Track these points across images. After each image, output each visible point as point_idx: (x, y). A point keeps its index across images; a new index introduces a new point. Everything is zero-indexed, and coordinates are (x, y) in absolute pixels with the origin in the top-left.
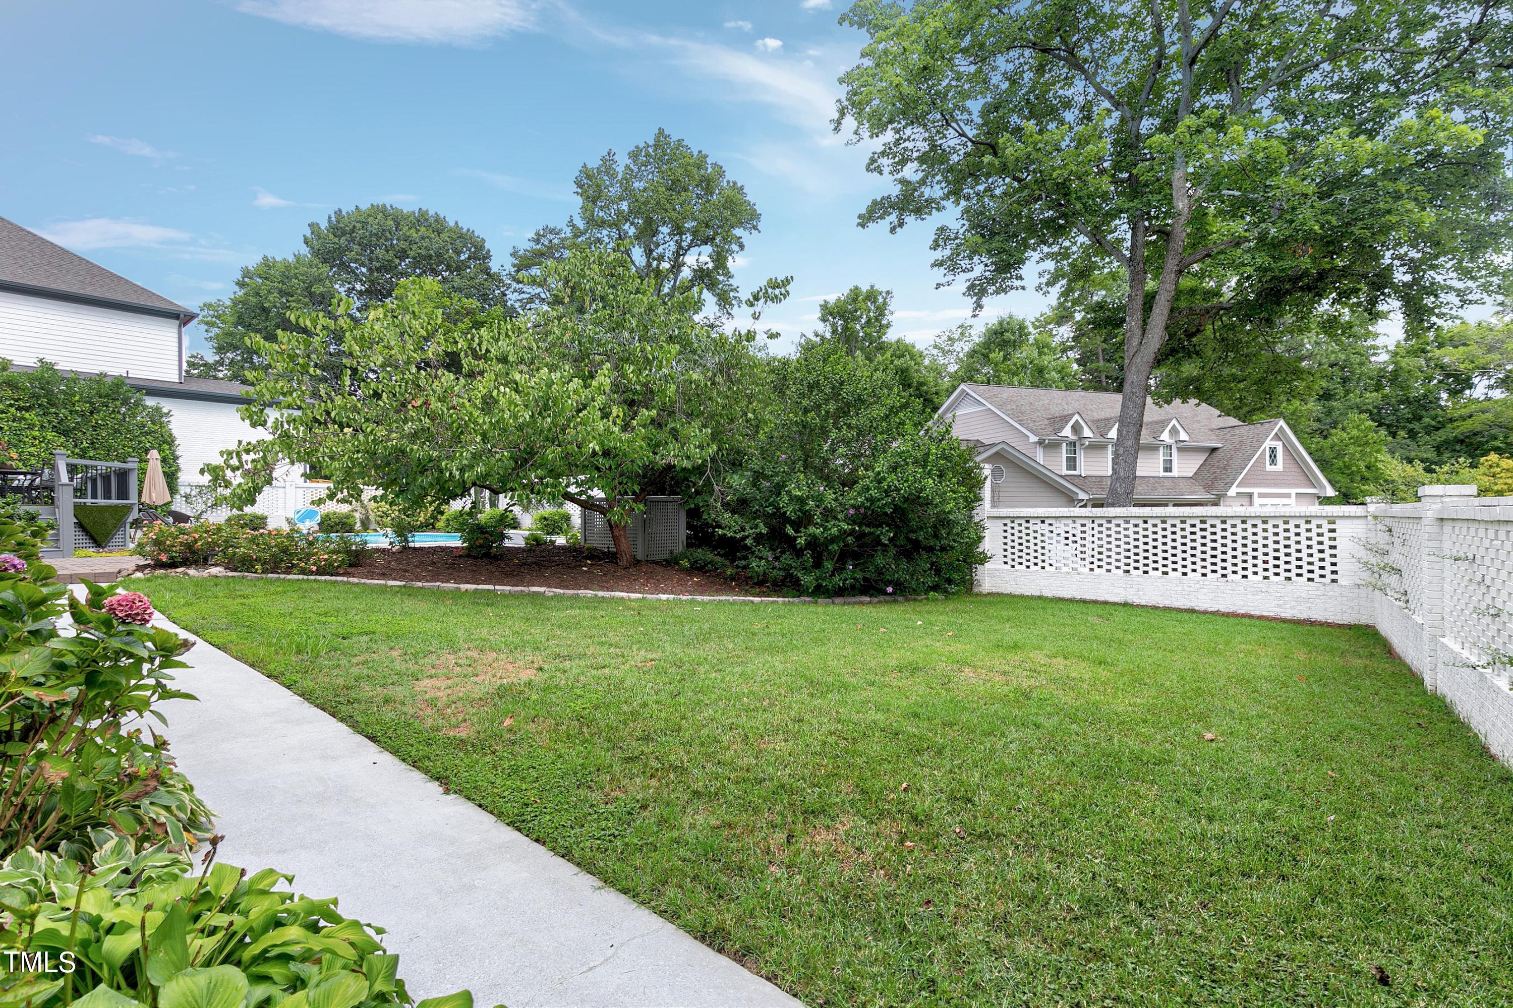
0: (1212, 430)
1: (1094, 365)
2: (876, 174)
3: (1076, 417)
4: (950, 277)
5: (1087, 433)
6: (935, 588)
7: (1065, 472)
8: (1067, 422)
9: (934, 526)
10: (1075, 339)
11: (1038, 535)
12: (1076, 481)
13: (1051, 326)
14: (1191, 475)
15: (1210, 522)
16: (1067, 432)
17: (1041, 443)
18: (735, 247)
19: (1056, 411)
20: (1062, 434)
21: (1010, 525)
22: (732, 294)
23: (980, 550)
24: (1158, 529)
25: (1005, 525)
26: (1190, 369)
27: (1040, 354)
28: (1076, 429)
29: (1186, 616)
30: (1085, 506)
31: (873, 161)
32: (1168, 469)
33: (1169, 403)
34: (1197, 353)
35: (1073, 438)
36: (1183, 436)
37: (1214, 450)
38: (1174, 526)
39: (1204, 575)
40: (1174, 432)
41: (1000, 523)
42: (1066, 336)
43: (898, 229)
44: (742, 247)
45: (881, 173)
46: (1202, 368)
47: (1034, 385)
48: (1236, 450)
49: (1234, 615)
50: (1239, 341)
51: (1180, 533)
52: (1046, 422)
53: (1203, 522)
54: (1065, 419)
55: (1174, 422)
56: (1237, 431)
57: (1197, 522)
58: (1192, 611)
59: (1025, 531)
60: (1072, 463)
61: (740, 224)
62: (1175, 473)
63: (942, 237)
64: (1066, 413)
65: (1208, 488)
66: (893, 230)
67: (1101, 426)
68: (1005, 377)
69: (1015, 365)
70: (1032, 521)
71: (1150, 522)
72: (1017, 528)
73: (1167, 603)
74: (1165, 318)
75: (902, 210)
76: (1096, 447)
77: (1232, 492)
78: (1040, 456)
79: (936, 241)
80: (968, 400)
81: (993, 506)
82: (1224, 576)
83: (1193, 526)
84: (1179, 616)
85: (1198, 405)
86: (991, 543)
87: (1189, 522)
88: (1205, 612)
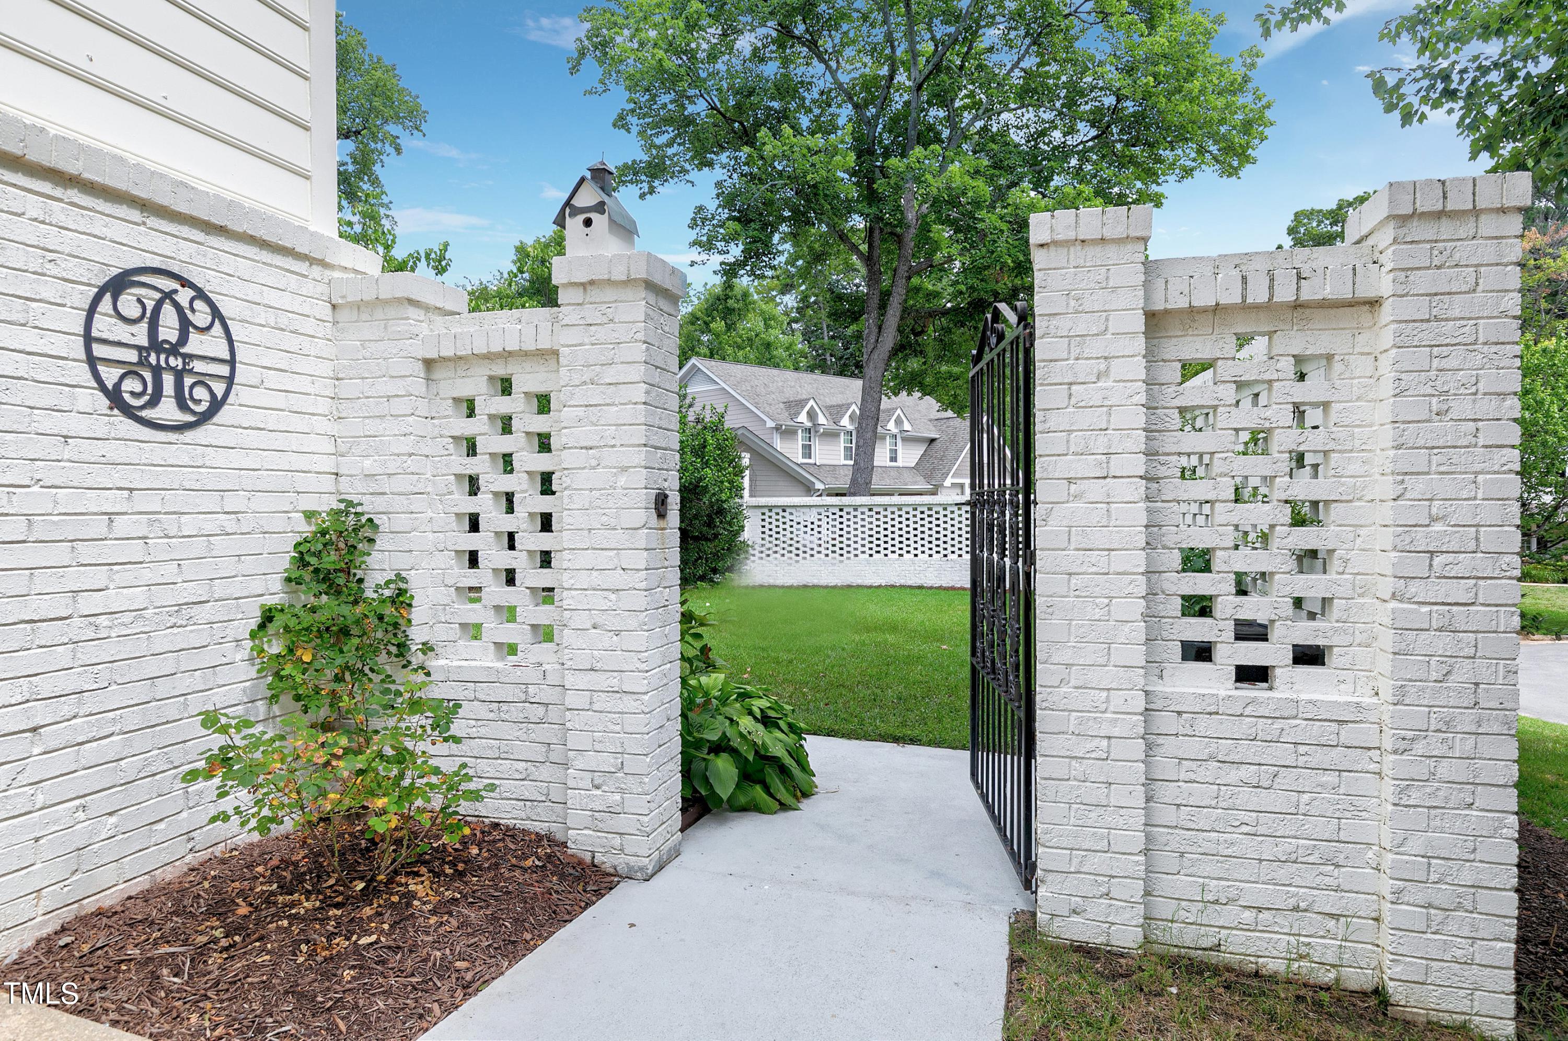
0: (931, 420)
1: (818, 342)
2: (623, 131)
3: (812, 402)
4: (704, 257)
5: (822, 420)
6: (702, 578)
7: (801, 460)
8: (803, 407)
9: (709, 516)
10: (799, 310)
11: (794, 524)
12: (811, 470)
13: (774, 293)
14: (913, 465)
15: (935, 509)
16: (803, 418)
17: (778, 428)
18: (389, 149)
19: (790, 395)
20: (799, 420)
21: (768, 514)
22: (382, 211)
23: (741, 539)
24: (896, 516)
25: (763, 514)
26: (914, 364)
27: (767, 326)
28: (812, 415)
29: (917, 591)
30: (820, 495)
31: (621, 117)
32: (894, 459)
33: (896, 394)
34: (921, 352)
35: (809, 424)
36: (907, 426)
37: (933, 440)
38: (908, 513)
39: (930, 556)
40: (899, 422)
41: (759, 512)
42: (790, 305)
43: (648, 196)
44: (398, 150)
45: (628, 131)
46: (924, 363)
47: (761, 363)
48: (951, 441)
49: (953, 588)
50: (953, 343)
51: (912, 519)
52: (782, 406)
53: (930, 509)
54: (801, 403)
55: (899, 411)
56: (951, 423)
57: (925, 509)
58: (920, 587)
59: (782, 520)
60: (807, 451)
61: (397, 119)
62: (900, 463)
63: (699, 217)
64: (799, 397)
65: (928, 478)
66: (642, 196)
67: (836, 412)
68: (730, 351)
69: (741, 337)
70: (788, 510)
71: (890, 509)
72: (775, 517)
73: (903, 582)
74: (897, 319)
75: (653, 176)
76: (831, 435)
77: (947, 483)
78: (778, 444)
79: (694, 219)
80: (699, 377)
81: (751, 496)
82: (945, 556)
83: (922, 513)
84: (913, 591)
85: (920, 398)
86: (751, 532)
87: (920, 509)
88: (931, 588)
